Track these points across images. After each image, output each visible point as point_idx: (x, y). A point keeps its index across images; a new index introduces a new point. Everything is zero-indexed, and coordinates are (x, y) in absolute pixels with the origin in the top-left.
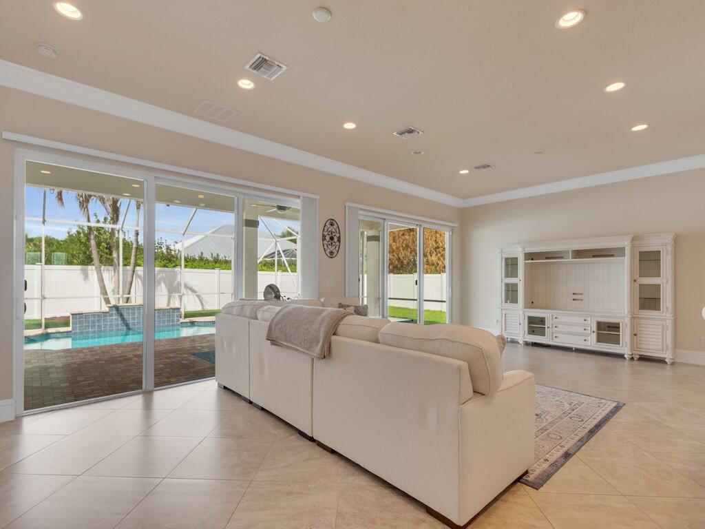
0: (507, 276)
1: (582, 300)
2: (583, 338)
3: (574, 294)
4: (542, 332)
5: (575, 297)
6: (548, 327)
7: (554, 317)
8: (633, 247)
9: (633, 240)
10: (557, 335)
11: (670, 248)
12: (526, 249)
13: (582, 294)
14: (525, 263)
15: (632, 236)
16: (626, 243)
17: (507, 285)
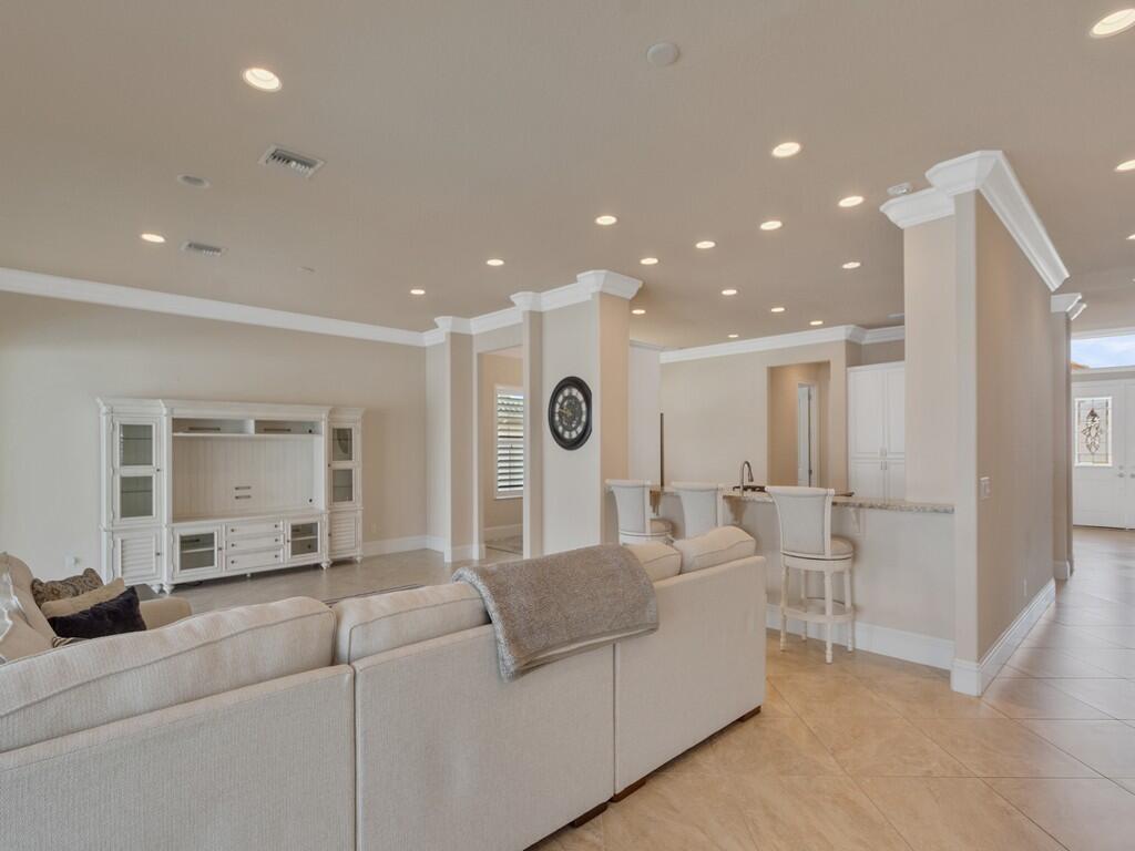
0: (125, 463)
1: (249, 497)
2: (274, 553)
3: (237, 489)
4: (208, 560)
5: (238, 493)
6: (220, 549)
7: (229, 529)
8: (331, 420)
9: (331, 412)
10: (232, 559)
11: (359, 425)
12: (175, 411)
13: (249, 488)
14: (174, 438)
15: (330, 408)
16: (324, 416)
17: (124, 480)
